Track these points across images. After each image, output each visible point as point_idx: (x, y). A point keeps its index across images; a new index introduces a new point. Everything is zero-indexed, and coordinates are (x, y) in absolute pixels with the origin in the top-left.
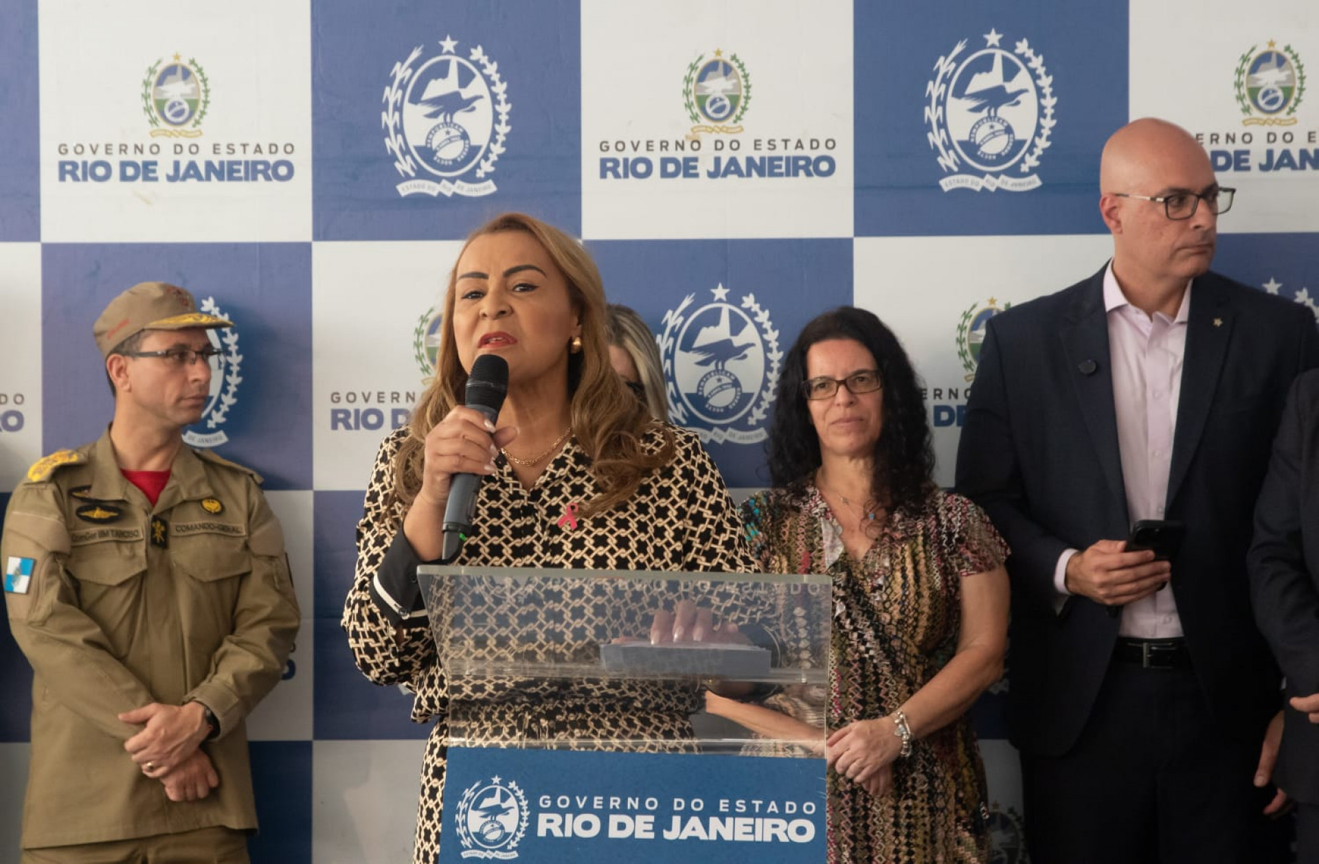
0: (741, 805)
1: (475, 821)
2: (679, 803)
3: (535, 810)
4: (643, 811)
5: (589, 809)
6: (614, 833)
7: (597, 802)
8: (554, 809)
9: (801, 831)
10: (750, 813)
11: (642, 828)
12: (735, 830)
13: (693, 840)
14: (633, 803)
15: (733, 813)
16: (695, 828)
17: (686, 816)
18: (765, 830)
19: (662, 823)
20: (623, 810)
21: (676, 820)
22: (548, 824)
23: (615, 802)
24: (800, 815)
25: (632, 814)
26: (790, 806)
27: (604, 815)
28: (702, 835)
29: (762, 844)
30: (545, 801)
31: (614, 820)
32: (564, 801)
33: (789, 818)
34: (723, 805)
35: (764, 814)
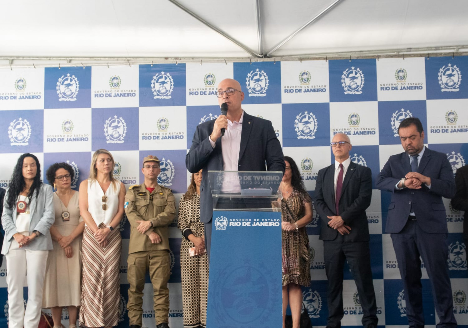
0: (266, 220)
1: (218, 224)
2: (255, 220)
3: (229, 222)
4: (248, 221)
5: (239, 221)
6: (243, 225)
7: (240, 220)
8: (232, 221)
9: (277, 224)
10: (268, 221)
11: (248, 224)
12: (265, 224)
13: (258, 226)
14: (247, 220)
15: (265, 221)
16: (258, 224)
17: (256, 222)
18: (270, 224)
19: (252, 223)
20: (245, 221)
21: (254, 223)
22: (231, 224)
23: (243, 220)
24: (277, 221)
25: (247, 222)
26: (275, 220)
27: (241, 222)
28: (259, 225)
29: (270, 226)
30: (231, 220)
31: (243, 223)
32: (234, 220)
33: (275, 222)
34: (263, 220)
35: (270, 221)
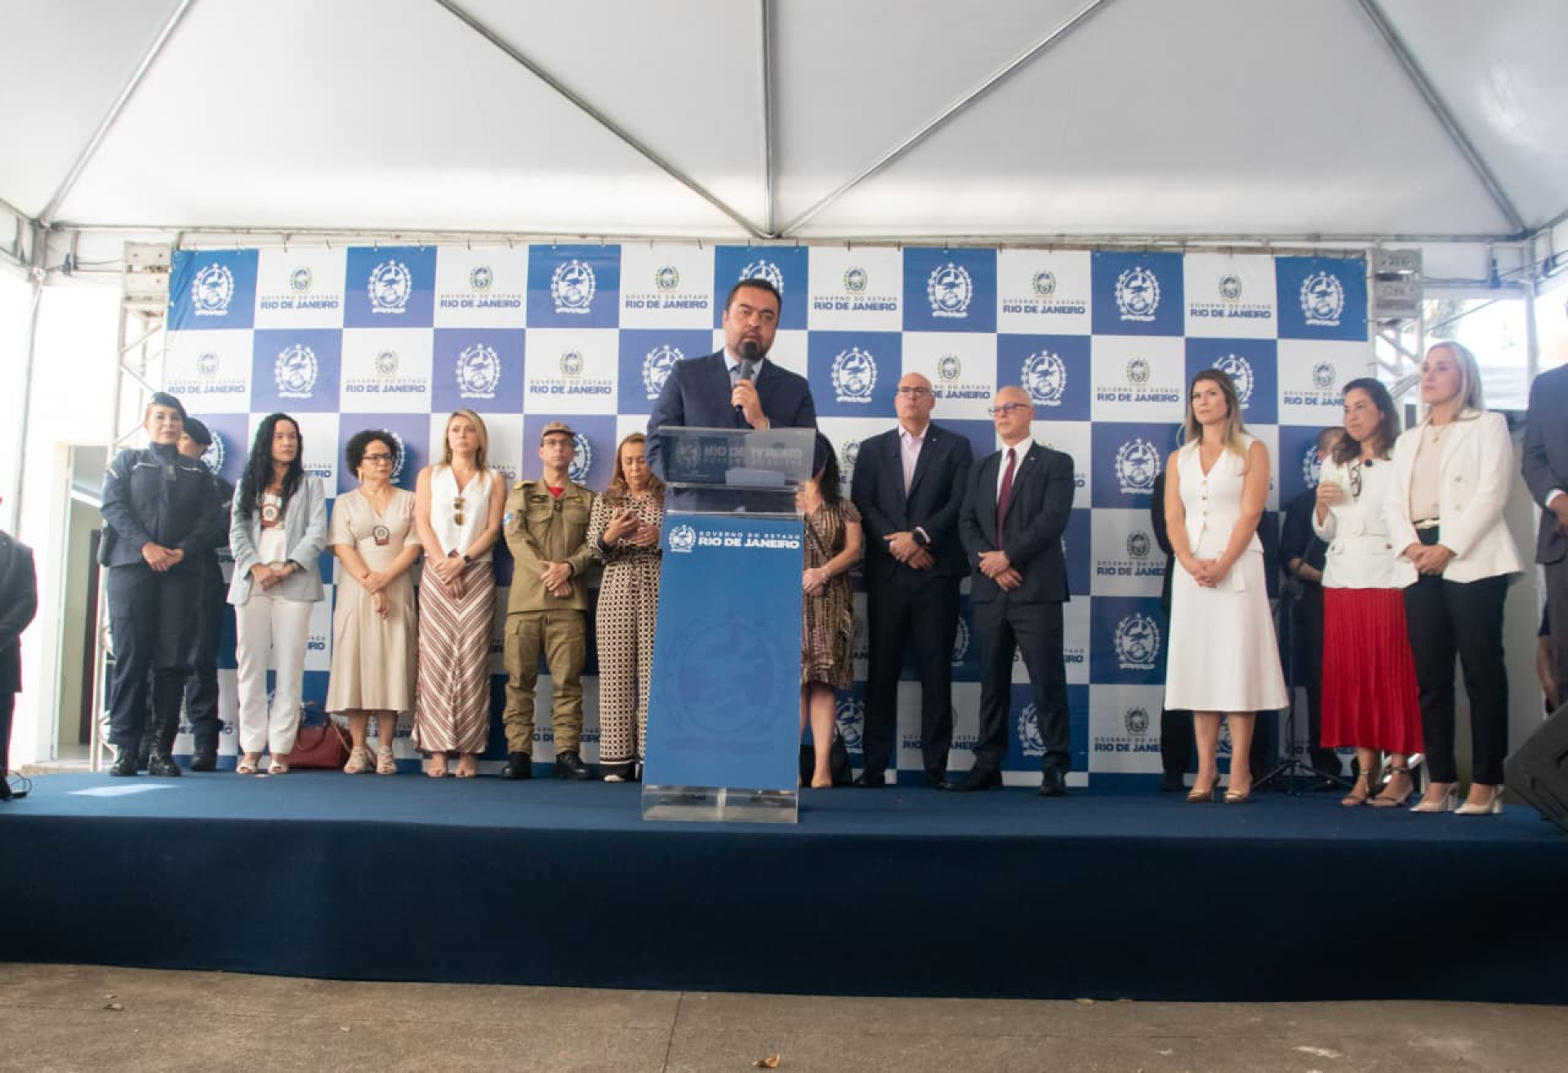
0: (773, 536)
1: (676, 540)
2: (750, 535)
3: (698, 536)
4: (737, 537)
5: (717, 536)
6: (726, 544)
7: (721, 534)
8: (705, 536)
9: (794, 544)
10: (776, 538)
11: (737, 543)
12: (771, 544)
13: (755, 547)
14: (733, 535)
15: (770, 538)
16: (756, 543)
17: (753, 539)
18: (781, 544)
19: (744, 540)
20: (730, 537)
21: (749, 540)
22: (703, 541)
23: (727, 534)
24: (794, 539)
25: (733, 538)
26: (791, 537)
27: (723, 538)
28: (758, 545)
29: (780, 549)
30: (702, 533)
31: (726, 540)
32: (708, 533)
33: (790, 540)
34: (766, 536)
35: (781, 539)
